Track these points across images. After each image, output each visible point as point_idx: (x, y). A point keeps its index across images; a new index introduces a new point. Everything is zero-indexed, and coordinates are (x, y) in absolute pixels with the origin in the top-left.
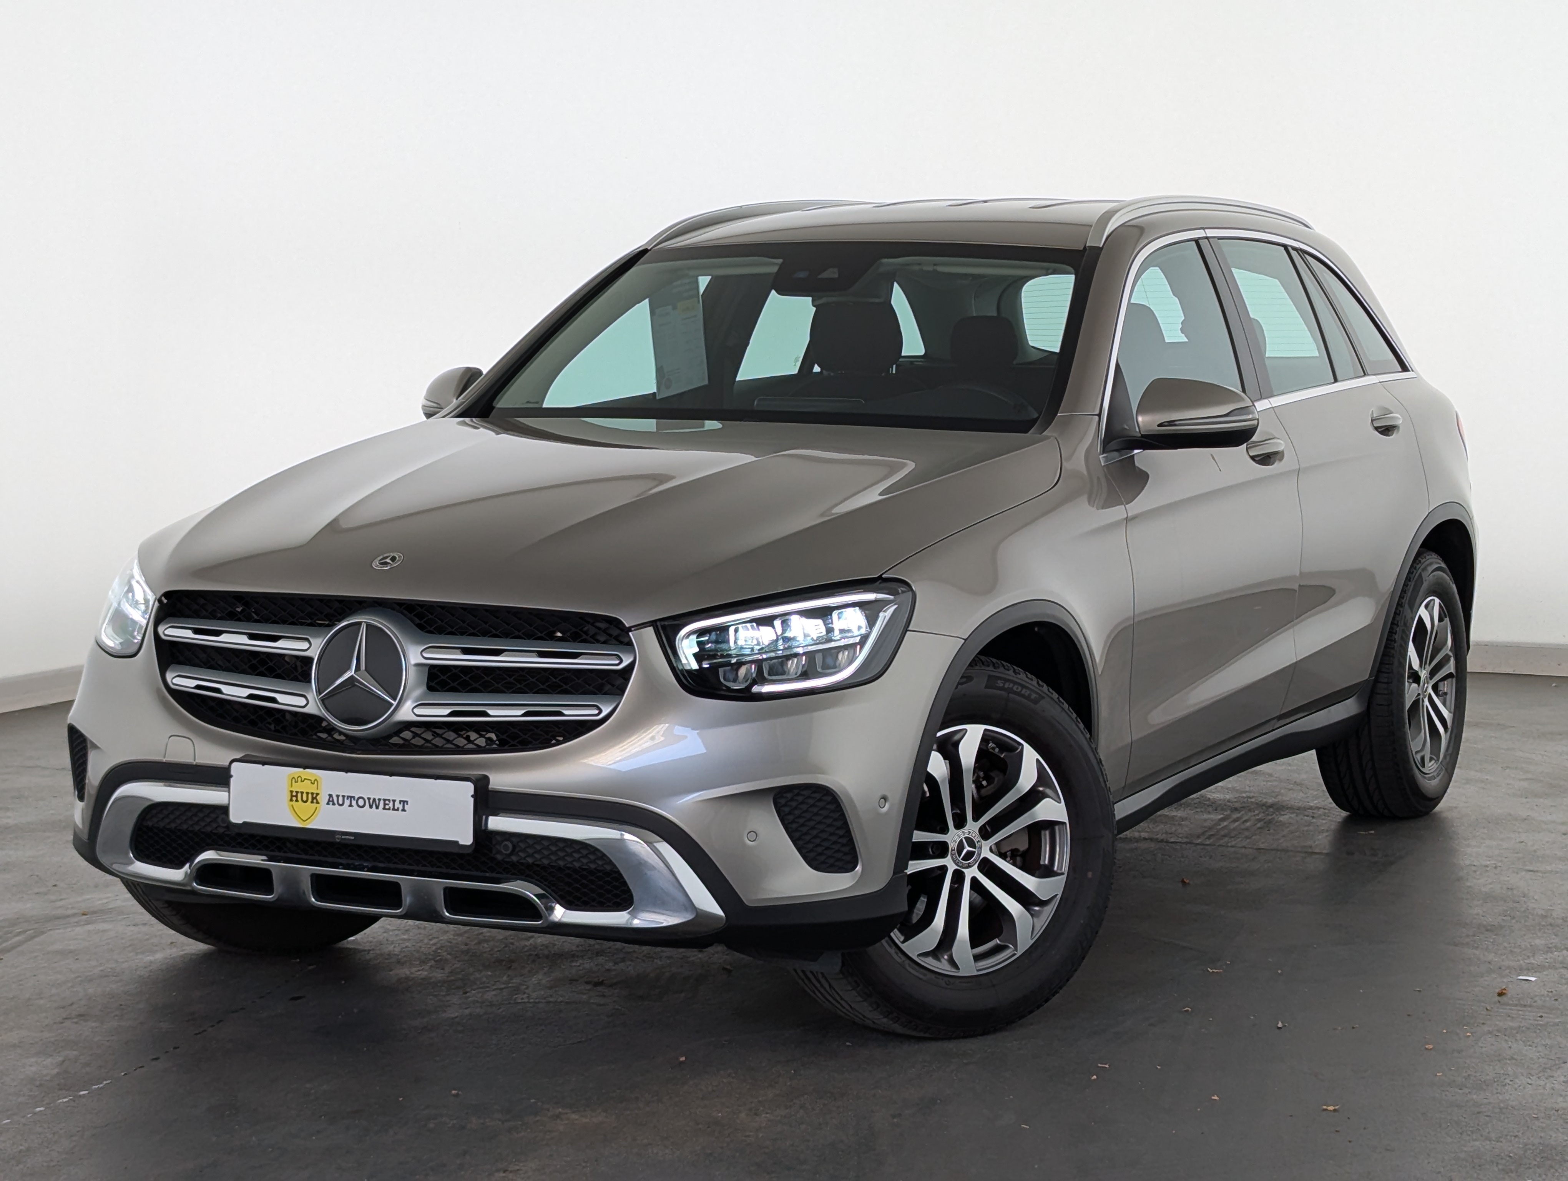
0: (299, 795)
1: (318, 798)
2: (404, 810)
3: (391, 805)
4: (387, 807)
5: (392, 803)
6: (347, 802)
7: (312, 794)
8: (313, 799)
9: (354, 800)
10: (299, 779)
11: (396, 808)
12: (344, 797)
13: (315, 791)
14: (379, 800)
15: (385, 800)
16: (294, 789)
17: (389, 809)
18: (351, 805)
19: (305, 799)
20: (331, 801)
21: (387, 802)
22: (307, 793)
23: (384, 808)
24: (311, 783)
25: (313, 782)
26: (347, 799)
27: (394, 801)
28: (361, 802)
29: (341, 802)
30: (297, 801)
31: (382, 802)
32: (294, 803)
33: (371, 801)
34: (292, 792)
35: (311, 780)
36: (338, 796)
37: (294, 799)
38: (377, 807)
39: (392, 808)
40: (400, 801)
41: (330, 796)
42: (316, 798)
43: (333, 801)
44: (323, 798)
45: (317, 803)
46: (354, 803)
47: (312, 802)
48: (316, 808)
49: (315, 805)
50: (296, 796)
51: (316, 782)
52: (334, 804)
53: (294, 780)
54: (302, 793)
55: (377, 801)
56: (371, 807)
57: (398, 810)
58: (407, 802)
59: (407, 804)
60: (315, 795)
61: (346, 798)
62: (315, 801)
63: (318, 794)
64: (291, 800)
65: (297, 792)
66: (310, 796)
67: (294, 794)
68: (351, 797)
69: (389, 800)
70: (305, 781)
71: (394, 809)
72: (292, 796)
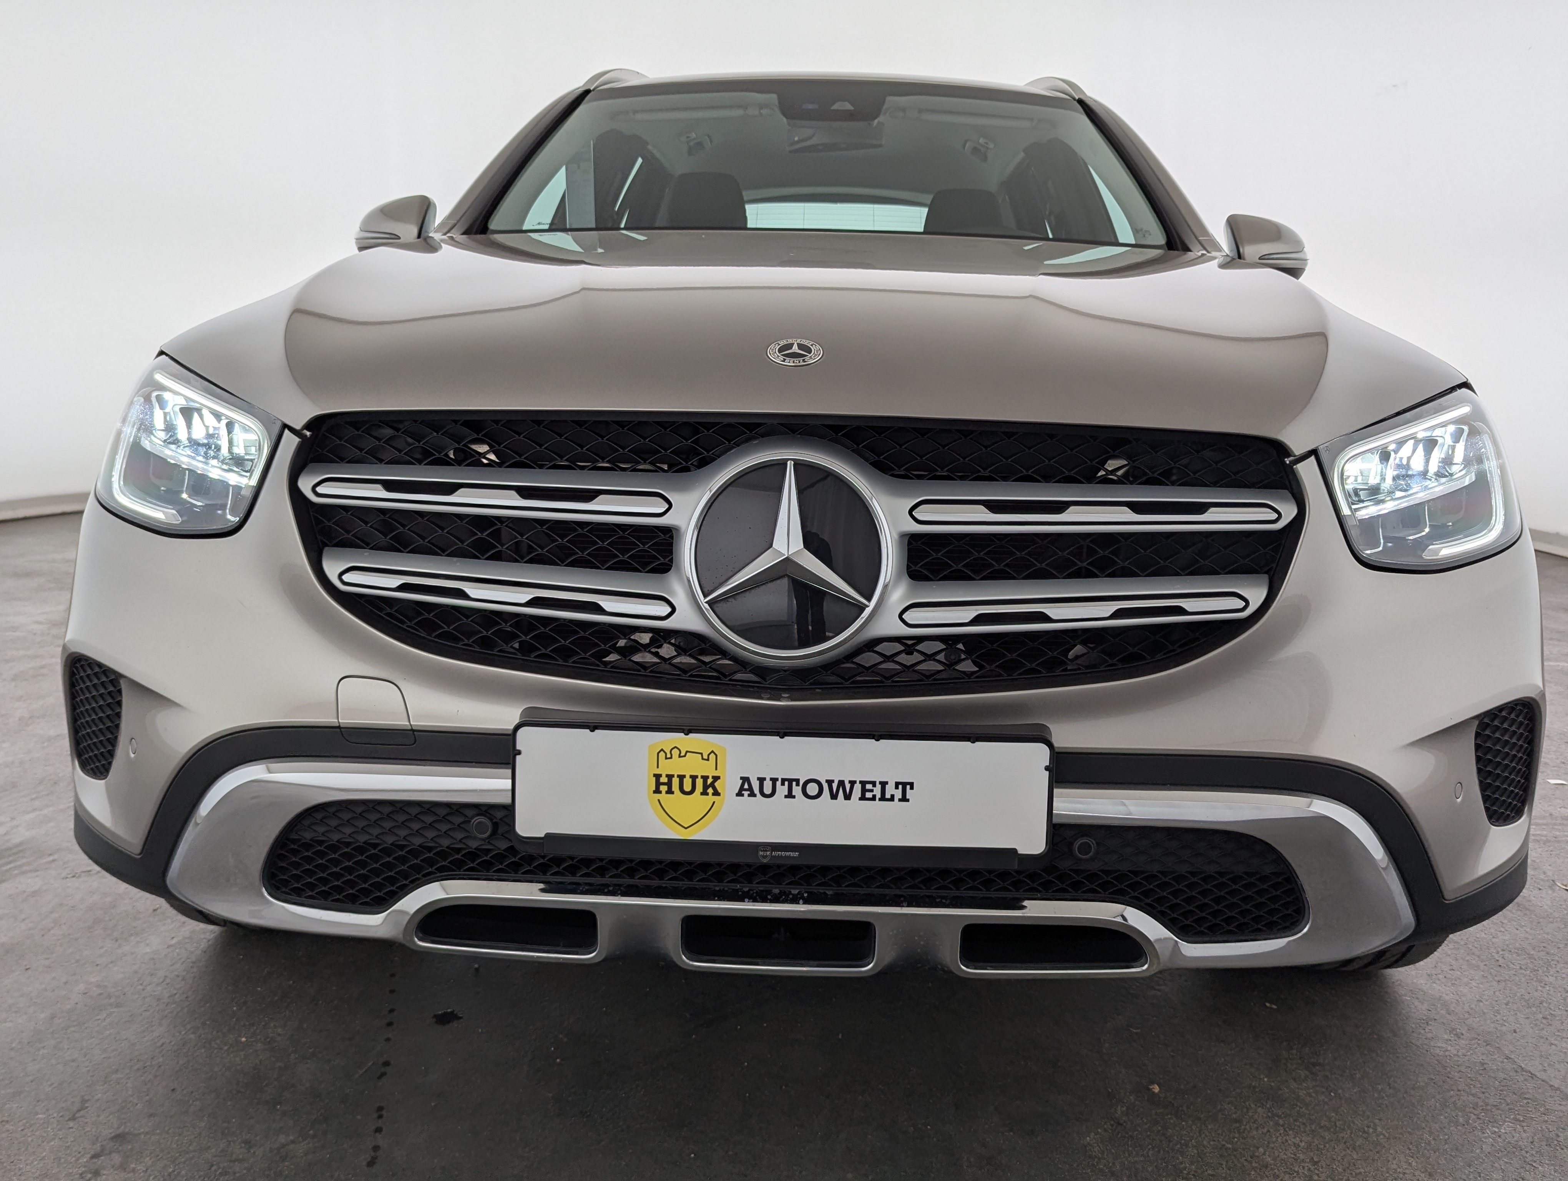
0: (676, 782)
1: (716, 784)
2: (904, 799)
3: (877, 791)
4: (869, 795)
5: (879, 786)
6: (782, 790)
7: (705, 778)
8: (706, 787)
9: (798, 785)
10: (675, 752)
11: (888, 796)
12: (774, 781)
13: (711, 773)
14: (852, 783)
15: (863, 783)
16: (664, 771)
17: (873, 798)
18: (790, 795)
19: (687, 787)
20: (745, 788)
21: (869, 786)
22: (694, 778)
23: (863, 798)
24: (703, 759)
25: (705, 757)
26: (783, 784)
27: (884, 784)
28: (812, 789)
29: (768, 790)
30: (670, 791)
31: (858, 787)
32: (663, 797)
33: (835, 786)
34: (658, 777)
35: (702, 754)
36: (761, 780)
37: (664, 788)
38: (848, 797)
39: (878, 796)
40: (897, 785)
41: (745, 780)
42: (712, 785)
43: (751, 789)
44: (729, 785)
45: (716, 793)
46: (797, 790)
47: (704, 793)
48: (714, 803)
49: (710, 798)
50: (669, 784)
51: (712, 756)
52: (752, 794)
53: (662, 754)
54: (681, 778)
55: (848, 786)
56: (834, 796)
57: (892, 798)
58: (912, 785)
59: (912, 788)
60: (710, 781)
61: (779, 783)
62: (710, 791)
63: (716, 778)
64: (657, 791)
65: (670, 777)
66: (699, 782)
67: (664, 779)
68: (790, 781)
69: (874, 784)
70: (688, 754)
71: (883, 798)
72: (658, 784)
